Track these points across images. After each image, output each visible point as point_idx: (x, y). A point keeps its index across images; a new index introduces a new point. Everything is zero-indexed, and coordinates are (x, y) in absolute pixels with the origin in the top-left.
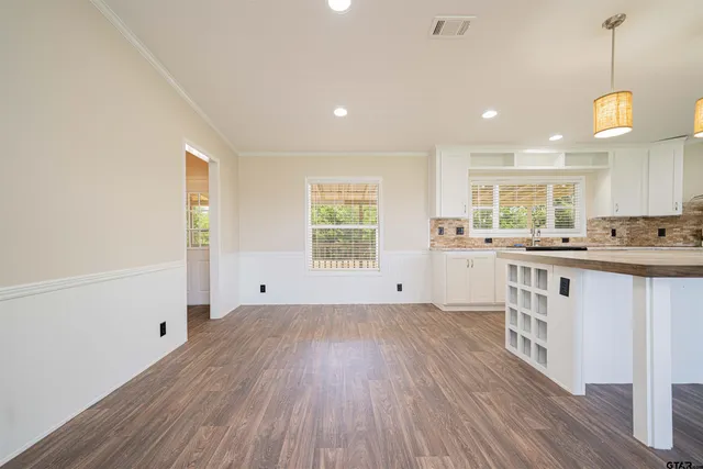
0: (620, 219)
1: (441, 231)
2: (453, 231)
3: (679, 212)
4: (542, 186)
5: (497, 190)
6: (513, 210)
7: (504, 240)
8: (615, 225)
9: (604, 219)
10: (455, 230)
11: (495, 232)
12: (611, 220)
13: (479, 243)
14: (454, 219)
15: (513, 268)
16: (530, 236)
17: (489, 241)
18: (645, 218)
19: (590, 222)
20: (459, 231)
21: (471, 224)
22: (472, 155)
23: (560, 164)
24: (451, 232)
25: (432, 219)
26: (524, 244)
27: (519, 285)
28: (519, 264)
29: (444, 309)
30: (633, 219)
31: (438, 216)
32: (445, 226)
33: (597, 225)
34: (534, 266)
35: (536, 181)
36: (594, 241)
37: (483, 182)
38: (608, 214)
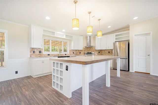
0: (74, 50)
1: (34, 52)
2: (38, 52)
3: (82, 49)
4: (61, 42)
5: (51, 41)
6: (56, 48)
7: (52, 55)
8: (74, 51)
9: (72, 50)
10: (39, 52)
11: (51, 53)
12: (73, 50)
13: (46, 56)
14: (38, 48)
15: (54, 63)
16: (59, 53)
17: (49, 55)
18: (78, 50)
19: (70, 50)
20: (40, 52)
21: (43, 50)
22: (44, 30)
23: (64, 37)
24: (37, 52)
25: (30, 48)
26: (57, 56)
27: (56, 68)
28: (56, 62)
29: (34, 77)
30: (76, 50)
31: (32, 47)
32: (35, 50)
33: (71, 51)
34: (59, 62)
35: (60, 40)
36: (71, 54)
37: (47, 38)
38: (73, 49)
